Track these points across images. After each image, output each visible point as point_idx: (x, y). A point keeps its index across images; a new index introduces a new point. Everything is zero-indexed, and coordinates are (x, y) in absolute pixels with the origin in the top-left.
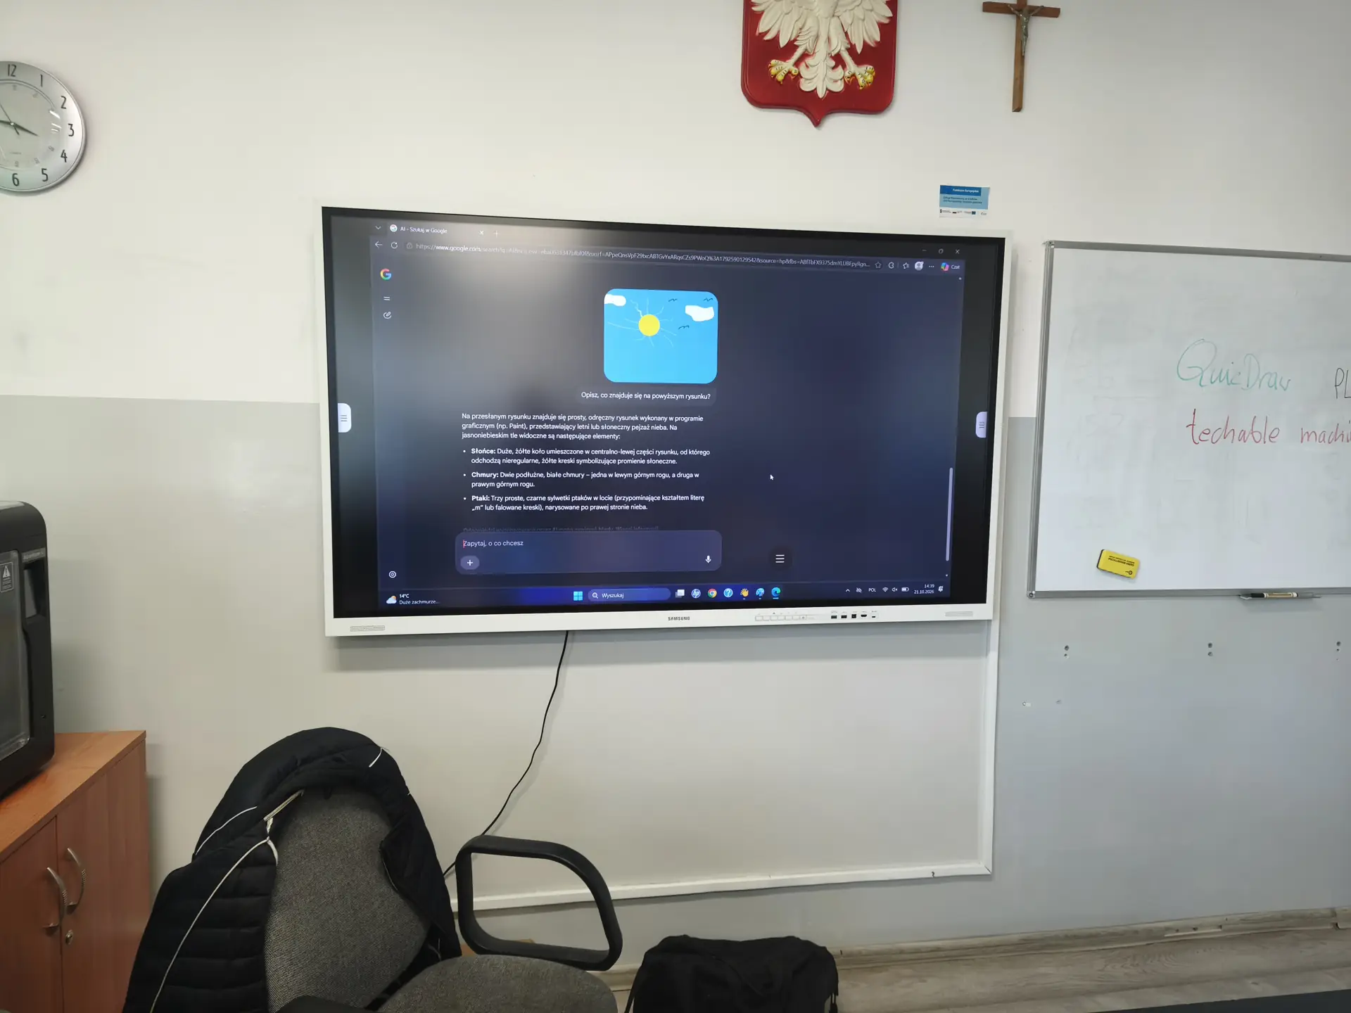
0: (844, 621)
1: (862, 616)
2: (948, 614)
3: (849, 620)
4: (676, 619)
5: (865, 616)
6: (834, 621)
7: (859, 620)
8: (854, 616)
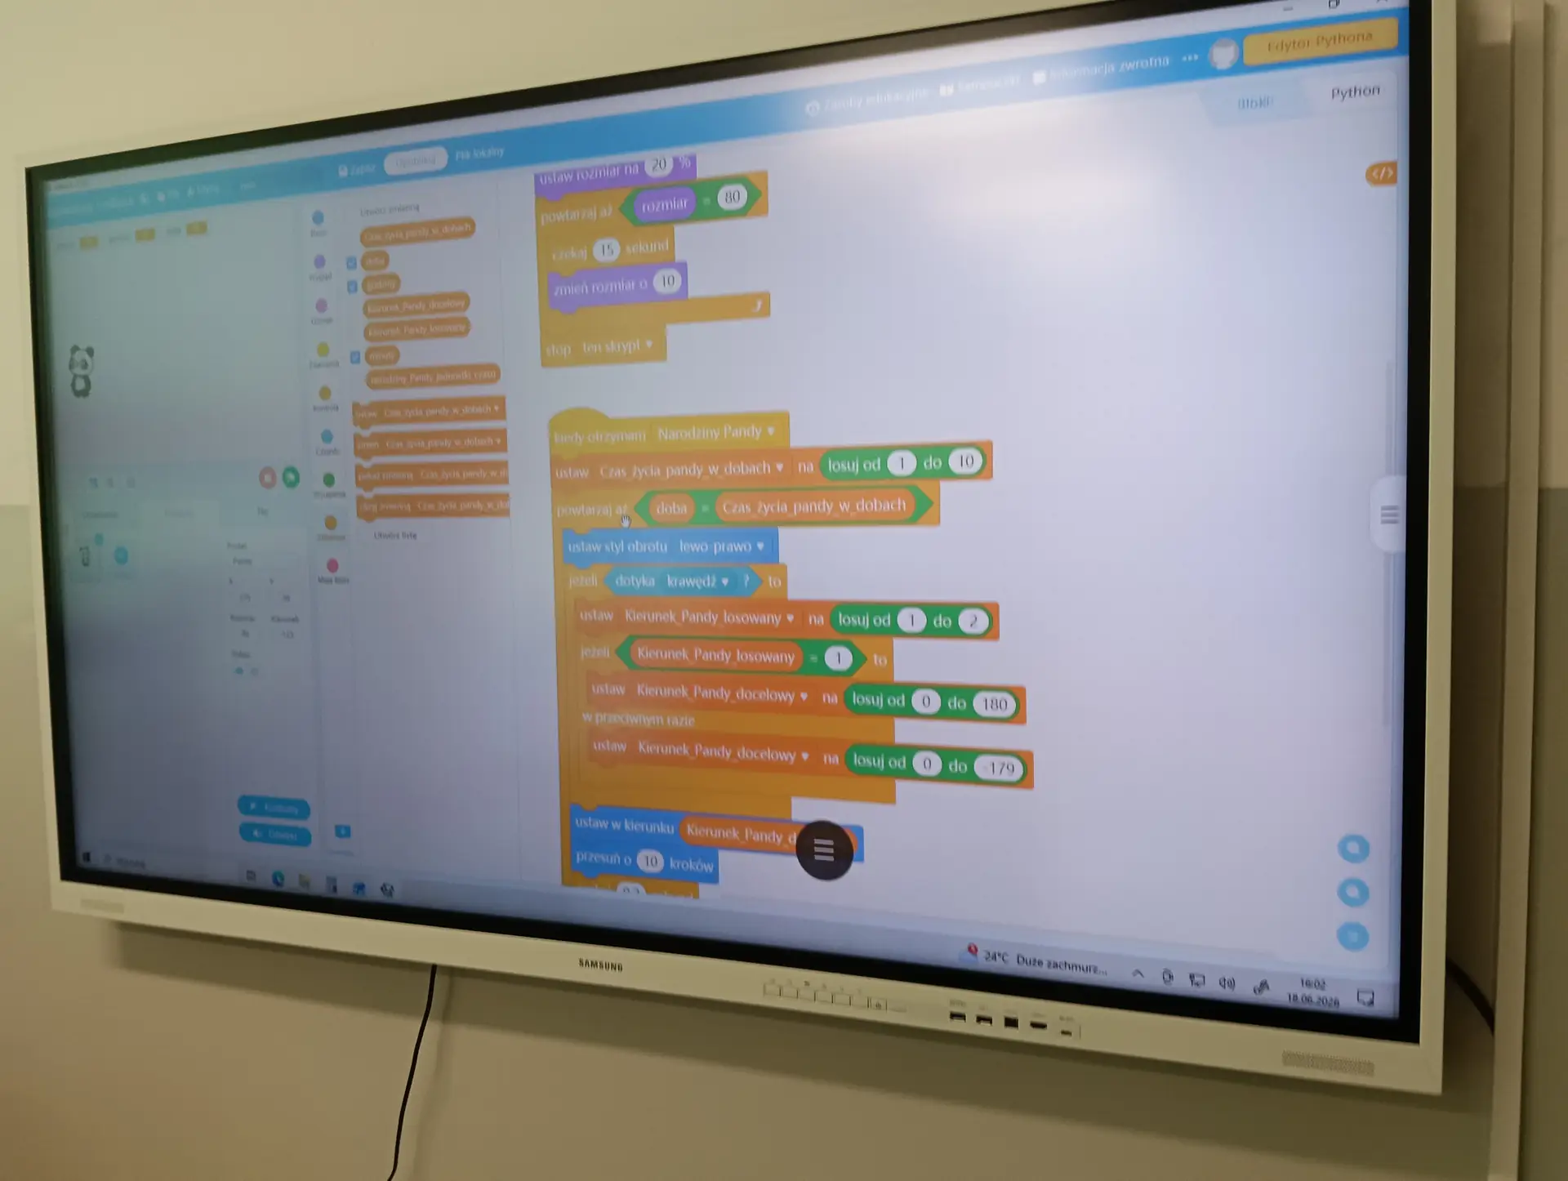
0: (984, 1030)
1: (1035, 1025)
2: (1289, 1058)
3: (997, 1030)
4: (594, 964)
5: (1043, 1026)
6: (957, 1027)
7: (1023, 1034)
8: (1011, 1023)
